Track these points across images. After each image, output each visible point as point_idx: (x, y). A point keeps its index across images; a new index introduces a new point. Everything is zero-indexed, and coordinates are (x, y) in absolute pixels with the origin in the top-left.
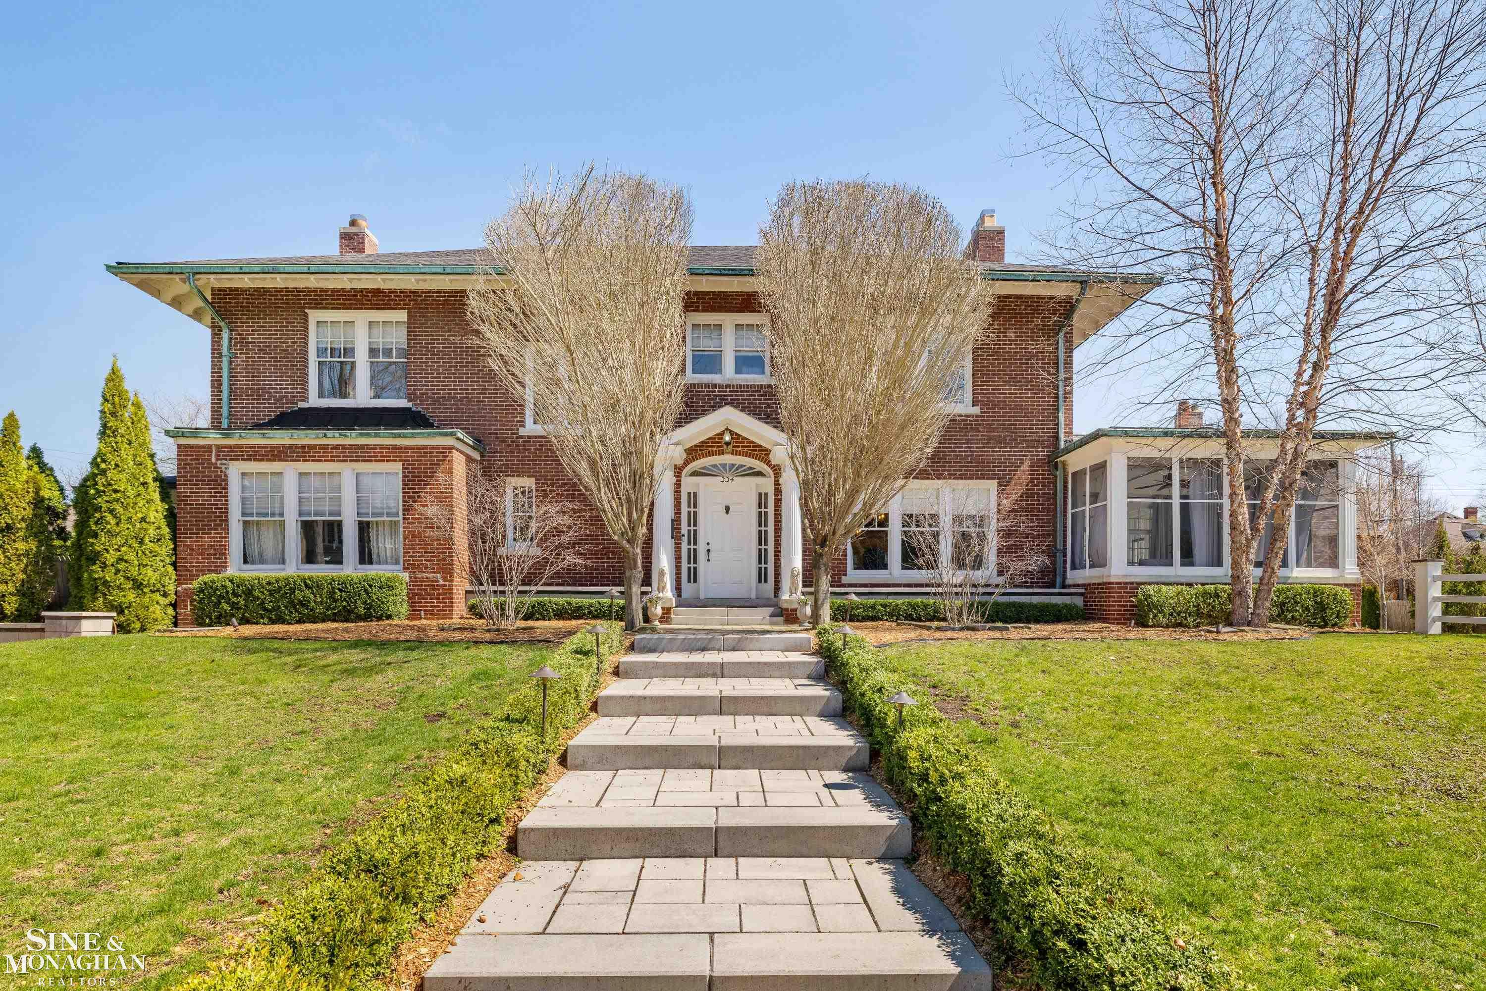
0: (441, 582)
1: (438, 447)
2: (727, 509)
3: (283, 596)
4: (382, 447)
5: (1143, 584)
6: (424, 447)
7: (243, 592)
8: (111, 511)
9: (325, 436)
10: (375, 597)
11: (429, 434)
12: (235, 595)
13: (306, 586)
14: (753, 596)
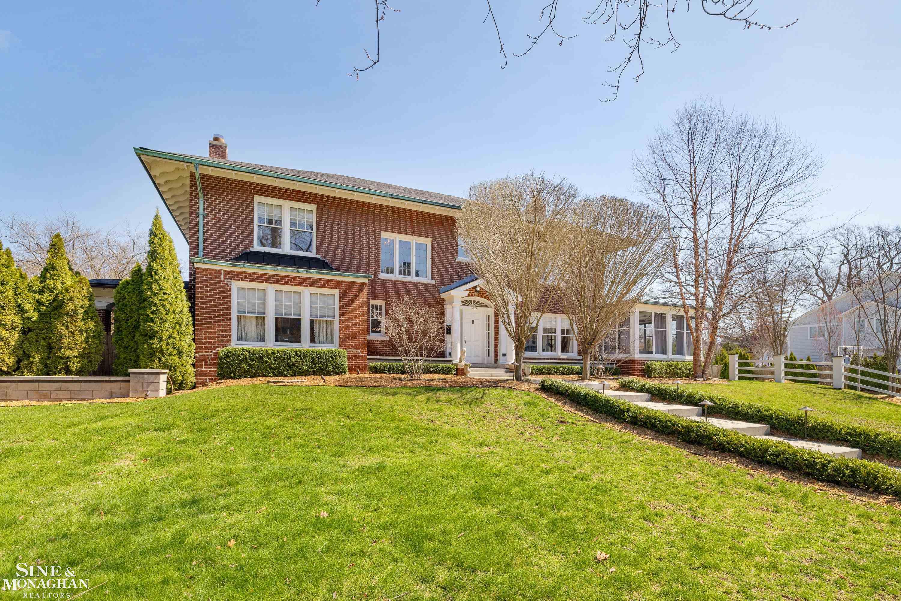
0: (361, 354)
1: (359, 283)
2: (473, 322)
3: (283, 361)
4: (328, 280)
5: (648, 361)
6: (352, 282)
7: (256, 358)
8: (164, 306)
9: (298, 271)
10: (338, 362)
11: (358, 276)
12: (252, 360)
13: (298, 356)
14: (486, 362)
